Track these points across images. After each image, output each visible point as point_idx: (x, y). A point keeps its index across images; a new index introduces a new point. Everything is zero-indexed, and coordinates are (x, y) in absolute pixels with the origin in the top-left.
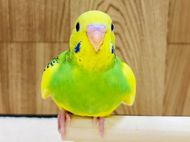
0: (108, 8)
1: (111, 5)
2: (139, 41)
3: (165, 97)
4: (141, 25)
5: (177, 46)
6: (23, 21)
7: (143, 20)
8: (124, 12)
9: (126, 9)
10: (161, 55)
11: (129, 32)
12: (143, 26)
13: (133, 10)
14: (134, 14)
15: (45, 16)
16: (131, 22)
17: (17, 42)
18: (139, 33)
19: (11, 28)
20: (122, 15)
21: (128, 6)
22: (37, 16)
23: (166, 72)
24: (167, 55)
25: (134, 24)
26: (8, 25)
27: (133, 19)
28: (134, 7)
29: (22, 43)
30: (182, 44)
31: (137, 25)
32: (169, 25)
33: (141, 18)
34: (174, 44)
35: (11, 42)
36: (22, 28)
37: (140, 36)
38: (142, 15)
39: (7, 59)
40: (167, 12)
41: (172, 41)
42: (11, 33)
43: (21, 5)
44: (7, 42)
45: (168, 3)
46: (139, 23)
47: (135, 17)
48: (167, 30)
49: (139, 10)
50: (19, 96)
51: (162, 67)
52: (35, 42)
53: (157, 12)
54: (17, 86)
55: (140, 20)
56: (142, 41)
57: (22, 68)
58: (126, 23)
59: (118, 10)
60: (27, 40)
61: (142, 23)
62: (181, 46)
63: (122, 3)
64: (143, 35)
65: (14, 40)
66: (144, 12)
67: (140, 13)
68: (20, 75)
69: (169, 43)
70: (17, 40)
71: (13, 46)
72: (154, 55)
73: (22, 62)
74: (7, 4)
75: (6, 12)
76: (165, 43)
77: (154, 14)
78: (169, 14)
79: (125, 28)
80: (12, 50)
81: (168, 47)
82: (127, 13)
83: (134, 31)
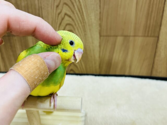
0: (64, 16)
1: (66, 14)
2: (83, 35)
4: (84, 26)
7: (85, 22)
8: (74, 18)
9: (75, 16)
11: (78, 29)
13: (79, 17)
14: (79, 19)
16: (78, 24)
18: (83, 30)
20: (73, 20)
21: (76, 14)
23: (100, 52)
24: (100, 43)
25: (80, 25)
27: (79, 22)
28: (79, 15)
32: (100, 26)
34: (104, 36)
41: (102, 35)
45: (98, 12)
46: (83, 24)
48: (99, 28)
51: (97, 49)
53: (93, 18)
55: (83, 22)
56: (85, 35)
58: (75, 24)
59: (70, 17)
61: (85, 24)
62: (107, 37)
63: (72, 13)
64: (86, 31)
66: (85, 18)
67: (83, 19)
69: (100, 36)
72: (93, 43)
76: (98, 36)
77: (91, 19)
78: (100, 19)
79: (75, 27)
81: (100, 38)
82: (76, 18)
83: (80, 29)
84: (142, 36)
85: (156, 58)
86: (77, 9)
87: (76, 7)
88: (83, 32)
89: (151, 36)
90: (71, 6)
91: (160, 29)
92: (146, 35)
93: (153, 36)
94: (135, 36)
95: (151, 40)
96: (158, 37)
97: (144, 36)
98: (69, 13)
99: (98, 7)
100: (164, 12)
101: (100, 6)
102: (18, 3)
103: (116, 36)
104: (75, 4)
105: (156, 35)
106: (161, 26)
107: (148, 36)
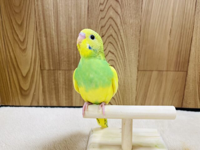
0: (108, 53)
1: (110, 51)
2: (123, 69)
3: (136, 97)
4: (125, 61)
5: (142, 72)
6: (65, 59)
7: (126, 58)
8: (116, 55)
9: (117, 53)
10: (135, 76)
11: (119, 64)
12: (126, 62)
13: (120, 54)
14: (121, 55)
15: (77, 56)
16: (120, 60)
17: (62, 70)
18: (124, 65)
19: (59, 63)
20: (115, 56)
21: (118, 52)
22: (72, 57)
23: (137, 85)
24: (137, 77)
25: (121, 61)
26: (58, 61)
27: (121, 58)
28: (121, 52)
29: (65, 70)
30: (145, 71)
31: (123, 61)
32: (139, 61)
33: (125, 58)
34: (141, 71)
35: (60, 70)
36: (65, 63)
37: (124, 67)
38: (125, 56)
39: (58, 79)
40: (138, 55)
41: (140, 69)
42: (60, 65)
43: (64, 51)
44: (57, 70)
45: (138, 50)
46: (123, 60)
47: (122, 57)
48: (137, 64)
49: (124, 53)
50: (64, 97)
51: (135, 82)
52: (72, 70)
53: (133, 55)
54: (63, 92)
55: (124, 59)
56: (125, 69)
57: (65, 83)
58: (117, 61)
59: (113, 54)
60: (67, 69)
61: (125, 60)
62: (144, 72)
63: (115, 50)
64: (125, 66)
65: (61, 69)
66: (126, 54)
67: (124, 55)
68: (64, 86)
69: (138, 70)
70: (63, 69)
71: (60, 72)
72: (131, 77)
73: (65, 80)
74: (57, 51)
75: (57, 54)
76: (137, 70)
77: (131, 56)
78: (139, 56)
79: (117, 63)
80: (60, 74)
81: (138, 72)
82: (118, 55)
83: (121, 64)
84: (173, 71)
85: (186, 90)
86: (119, 47)
87: (119, 45)
88: (123, 67)
89: (181, 71)
90: (115, 45)
91: (188, 65)
92: (177, 70)
93: (183, 71)
94: (167, 71)
95: (181, 74)
96: (187, 72)
97: (176, 71)
98: (112, 50)
99: (138, 46)
100: (191, 51)
101: (139, 45)
102: (68, 40)
103: (152, 71)
104: (118, 43)
105: (185, 70)
106: (189, 62)
107: (178, 71)
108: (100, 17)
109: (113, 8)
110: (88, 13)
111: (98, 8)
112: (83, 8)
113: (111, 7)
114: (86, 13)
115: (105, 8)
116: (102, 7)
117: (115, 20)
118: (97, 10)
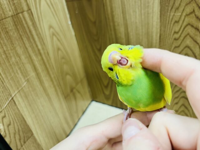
108: (174, 46)
109: (190, 36)
110: (160, 41)
111: (171, 37)
112: (154, 37)
113: (188, 36)
114: (158, 41)
115: (180, 36)
116: (177, 36)
117: (193, 49)
118: (171, 39)
